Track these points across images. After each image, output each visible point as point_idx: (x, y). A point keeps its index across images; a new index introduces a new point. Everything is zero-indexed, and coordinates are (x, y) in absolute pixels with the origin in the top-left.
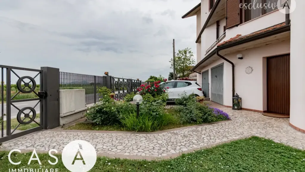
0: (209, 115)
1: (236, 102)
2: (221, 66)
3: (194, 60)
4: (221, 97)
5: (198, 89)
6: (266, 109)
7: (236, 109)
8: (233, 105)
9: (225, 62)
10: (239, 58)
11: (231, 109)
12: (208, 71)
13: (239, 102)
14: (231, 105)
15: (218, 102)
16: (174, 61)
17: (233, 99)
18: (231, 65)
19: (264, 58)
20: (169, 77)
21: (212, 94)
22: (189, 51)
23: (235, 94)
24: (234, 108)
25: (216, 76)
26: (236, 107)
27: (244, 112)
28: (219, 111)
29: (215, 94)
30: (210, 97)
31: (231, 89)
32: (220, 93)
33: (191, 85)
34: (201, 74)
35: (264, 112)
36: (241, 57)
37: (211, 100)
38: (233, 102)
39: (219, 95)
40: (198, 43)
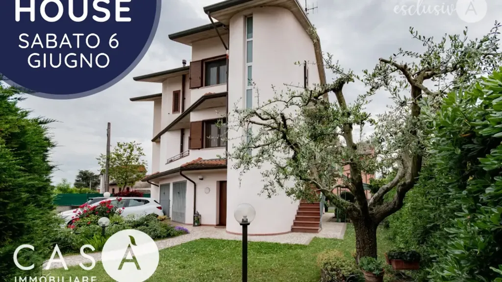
0: (172, 231)
1: (196, 219)
2: (184, 184)
3: (146, 163)
4: (183, 215)
5: (158, 208)
6: (218, 223)
7: (196, 226)
8: (194, 222)
9: (188, 181)
10: (200, 179)
11: (192, 226)
12: (168, 185)
13: (198, 219)
14: (192, 223)
15: (180, 221)
16: (108, 159)
17: (194, 217)
18: (193, 184)
19: (217, 182)
20: (77, 181)
21: (173, 212)
22: (138, 146)
23: (196, 212)
24: (194, 225)
25: (179, 193)
26: (196, 224)
27: (202, 227)
28: (180, 228)
29: (177, 213)
30: (171, 216)
31: (193, 207)
32: (182, 212)
33: (149, 203)
34: (158, 186)
35: (217, 225)
36: (201, 178)
37: (171, 219)
38: (194, 219)
39: (181, 213)
40: (154, 143)
